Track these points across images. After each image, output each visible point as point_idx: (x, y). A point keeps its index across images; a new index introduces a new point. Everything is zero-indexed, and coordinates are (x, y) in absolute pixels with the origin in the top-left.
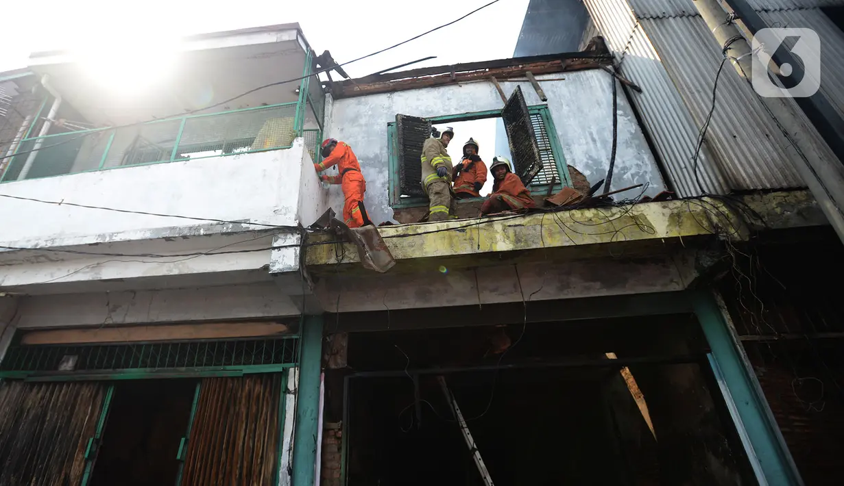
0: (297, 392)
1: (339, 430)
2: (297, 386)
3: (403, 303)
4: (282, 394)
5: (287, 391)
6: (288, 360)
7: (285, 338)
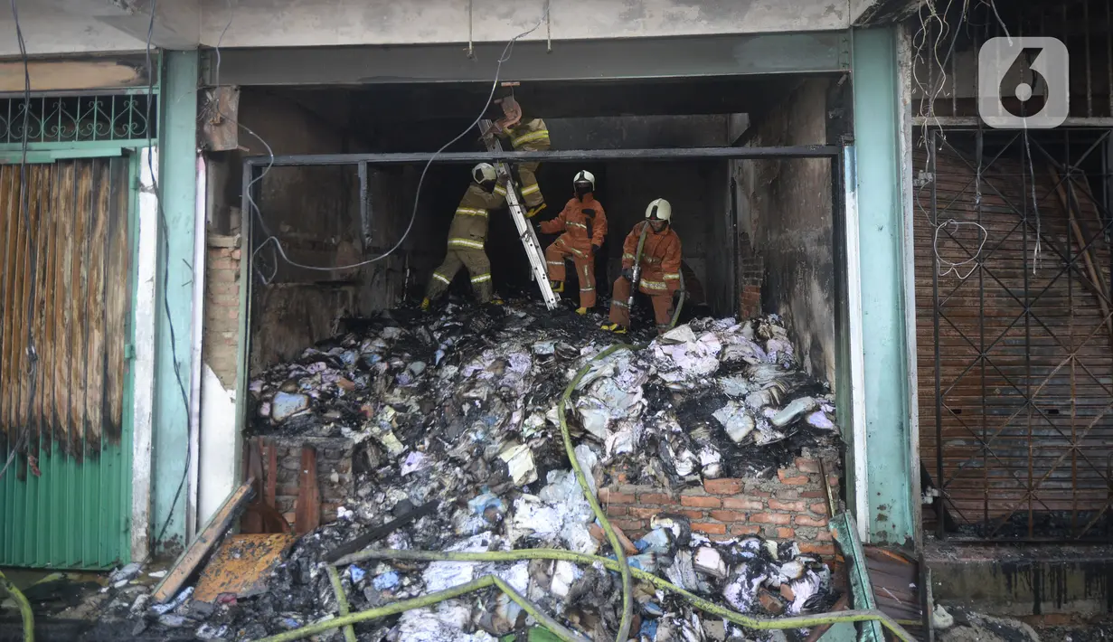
0: (159, 191)
1: (237, 248)
2: (157, 179)
3: (342, 34)
4: (131, 192)
5: (139, 186)
6: (139, 134)
7: (130, 92)
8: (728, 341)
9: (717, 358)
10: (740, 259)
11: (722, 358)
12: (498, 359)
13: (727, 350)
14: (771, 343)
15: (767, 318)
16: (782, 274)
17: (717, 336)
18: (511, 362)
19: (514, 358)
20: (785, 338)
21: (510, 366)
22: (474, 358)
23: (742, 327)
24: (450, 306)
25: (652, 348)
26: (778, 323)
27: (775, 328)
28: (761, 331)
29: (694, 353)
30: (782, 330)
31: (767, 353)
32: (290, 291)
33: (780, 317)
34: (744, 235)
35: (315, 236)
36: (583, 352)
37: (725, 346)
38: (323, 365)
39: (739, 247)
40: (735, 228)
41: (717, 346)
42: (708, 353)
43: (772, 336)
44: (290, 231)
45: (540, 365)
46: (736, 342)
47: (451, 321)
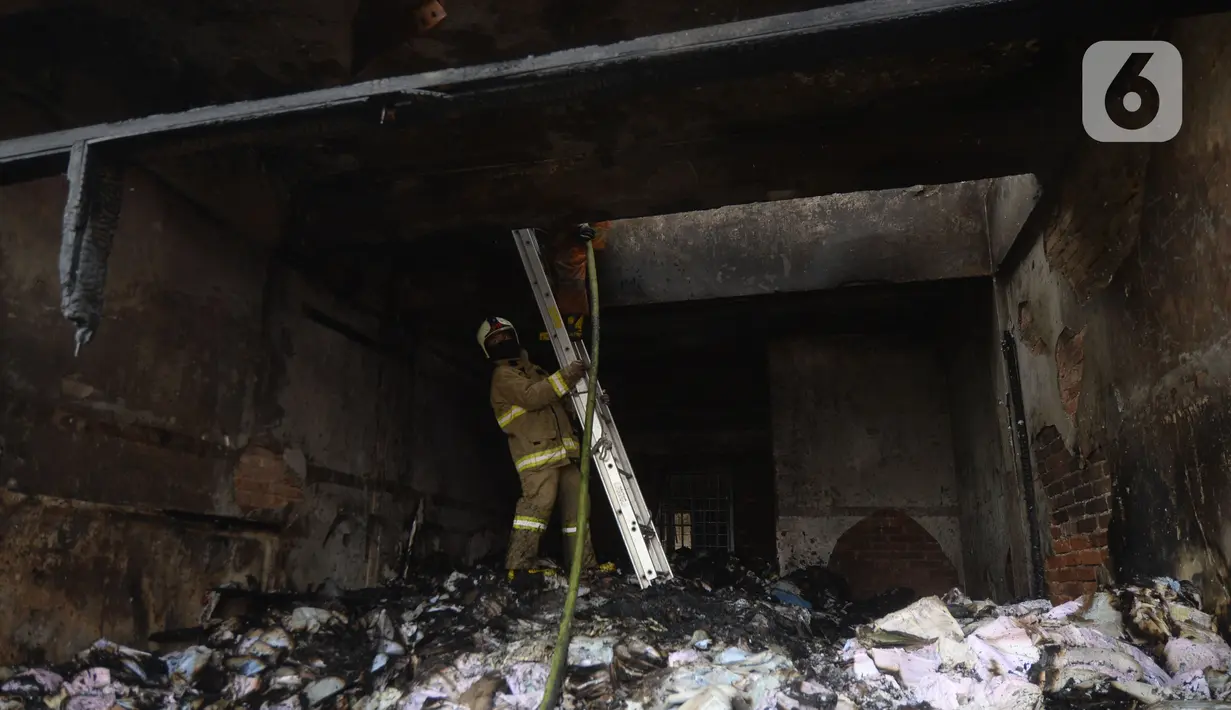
8: (1058, 639)
9: (1035, 680)
10: (1038, 489)
11: (1050, 680)
12: (487, 676)
13: (1060, 662)
14: (1176, 648)
15: (1152, 585)
16: (1179, 477)
17: (1024, 625)
18: (511, 681)
19: (519, 674)
20: (1214, 637)
21: (508, 691)
22: (438, 671)
23: (1087, 606)
24: (454, 576)
25: (846, 657)
26: (1185, 599)
27: (1180, 612)
28: (1139, 617)
29: (961, 668)
30: (1197, 615)
31: (1172, 675)
32: (83, 519)
33: (1183, 583)
34: (1048, 433)
35: (173, 420)
36: (673, 659)
37: (1051, 650)
38: (103, 675)
39: (1033, 463)
40: (1022, 429)
41: (1028, 652)
42: (1003, 668)
43: (1176, 632)
44: (92, 397)
45: (573, 692)
46: (1080, 641)
47: (445, 602)
